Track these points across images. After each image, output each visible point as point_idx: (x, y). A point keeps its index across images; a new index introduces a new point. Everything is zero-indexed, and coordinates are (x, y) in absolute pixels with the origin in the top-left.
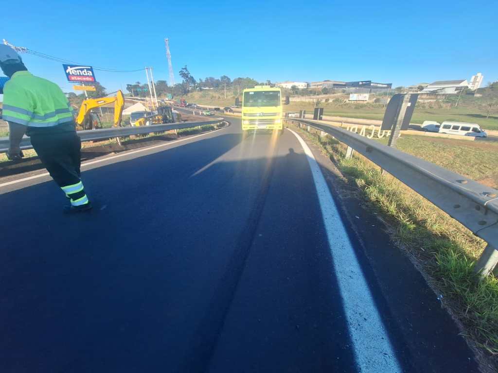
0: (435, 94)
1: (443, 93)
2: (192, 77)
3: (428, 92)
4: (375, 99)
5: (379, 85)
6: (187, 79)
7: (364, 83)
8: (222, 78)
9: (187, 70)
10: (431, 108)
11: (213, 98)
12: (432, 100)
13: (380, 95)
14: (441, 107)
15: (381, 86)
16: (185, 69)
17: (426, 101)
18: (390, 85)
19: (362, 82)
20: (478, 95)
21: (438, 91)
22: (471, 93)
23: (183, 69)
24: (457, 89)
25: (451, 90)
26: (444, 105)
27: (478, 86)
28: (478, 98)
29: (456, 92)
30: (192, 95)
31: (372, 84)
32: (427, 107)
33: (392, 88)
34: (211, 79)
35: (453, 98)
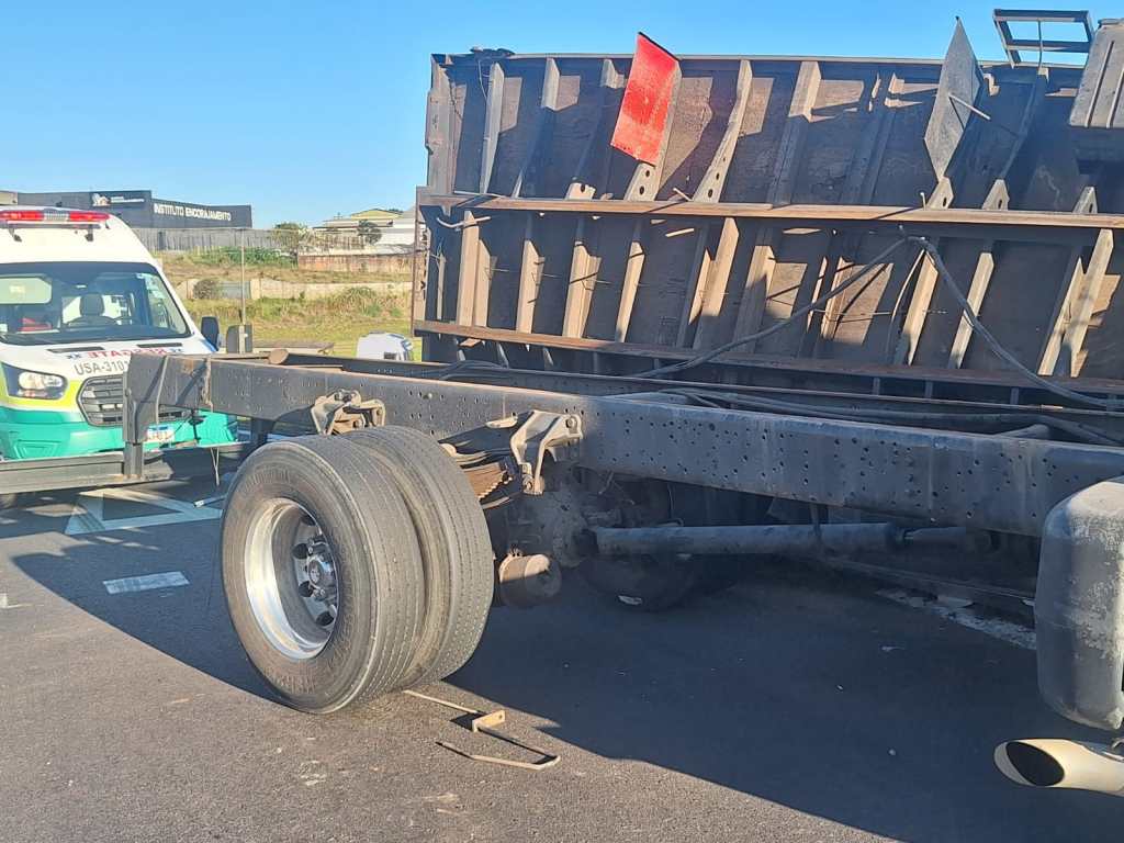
3: (398, 250)
4: (194, 282)
5: (190, 212)
7: (115, 200)
13: (211, 261)
15: (202, 214)
18: (241, 216)
19: (108, 195)
31: (158, 209)
33: (255, 226)
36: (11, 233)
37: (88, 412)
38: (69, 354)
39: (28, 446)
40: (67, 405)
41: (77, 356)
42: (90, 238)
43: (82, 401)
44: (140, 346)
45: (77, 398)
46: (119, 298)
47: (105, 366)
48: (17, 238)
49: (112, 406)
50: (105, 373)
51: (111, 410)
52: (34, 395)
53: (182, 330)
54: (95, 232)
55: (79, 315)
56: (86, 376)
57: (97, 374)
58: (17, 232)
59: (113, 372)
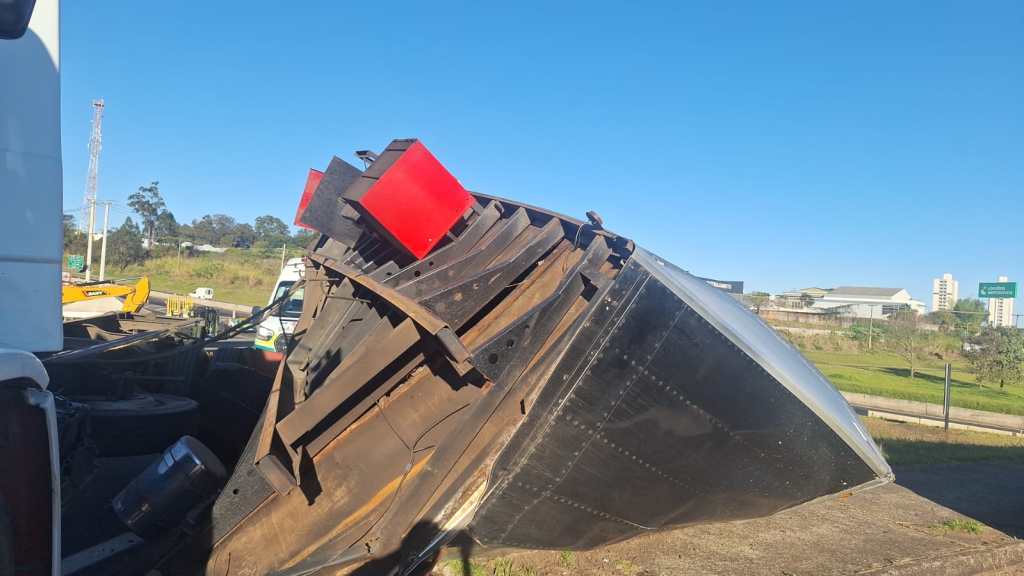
0: (836, 318)
1: (851, 315)
2: (171, 216)
6: (153, 218)
8: (261, 221)
9: (156, 195)
10: (817, 348)
11: (237, 283)
12: (821, 332)
14: (838, 348)
16: (150, 190)
17: (810, 332)
23: (145, 190)
24: (887, 309)
26: (845, 344)
29: (885, 317)
30: (159, 267)
32: (809, 347)
33: (743, 293)
34: (224, 220)
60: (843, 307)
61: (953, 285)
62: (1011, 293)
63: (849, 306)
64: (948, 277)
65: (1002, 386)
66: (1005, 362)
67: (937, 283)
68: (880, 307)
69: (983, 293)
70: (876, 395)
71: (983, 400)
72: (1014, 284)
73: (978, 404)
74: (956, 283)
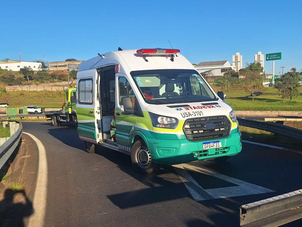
1: (211, 75)
20: (241, 77)
21: (207, 73)
22: (235, 75)
24: (223, 70)
25: (217, 73)
27: (241, 66)
28: (243, 80)
29: (222, 74)
35: (221, 81)
36: (145, 58)
37: (187, 134)
38: (177, 108)
39: (162, 150)
40: (179, 132)
41: (180, 109)
42: (172, 60)
43: (185, 130)
44: (202, 104)
45: (183, 128)
46: (179, 85)
47: (193, 113)
48: (147, 61)
49: (197, 132)
50: (193, 117)
51: (196, 133)
52: (163, 126)
53: (213, 97)
54: (175, 58)
55: (165, 92)
56: (186, 118)
57: (191, 117)
58: (147, 58)
59: (197, 116)
60: (208, 71)
61: (240, 57)
62: (279, 57)
63: (210, 71)
64: (238, 54)
65: (291, 99)
66: (292, 88)
67: (234, 57)
68: (220, 70)
69: (268, 58)
70: (247, 110)
71: (288, 106)
72: (280, 53)
73: (291, 108)
74: (241, 56)
